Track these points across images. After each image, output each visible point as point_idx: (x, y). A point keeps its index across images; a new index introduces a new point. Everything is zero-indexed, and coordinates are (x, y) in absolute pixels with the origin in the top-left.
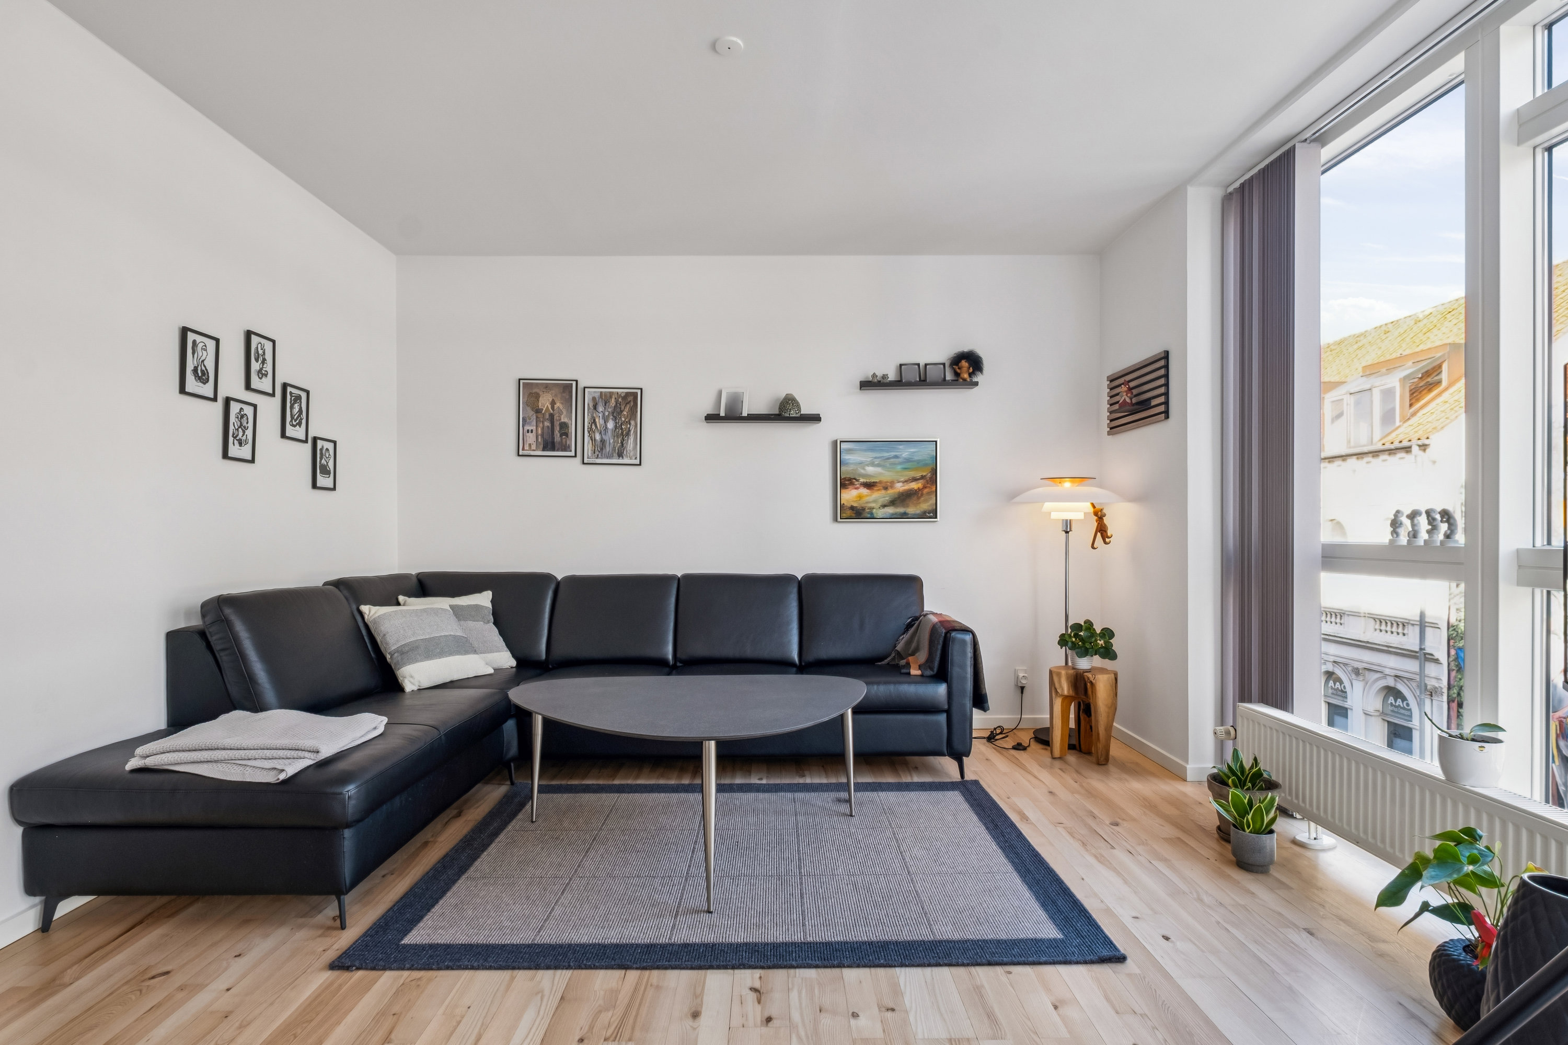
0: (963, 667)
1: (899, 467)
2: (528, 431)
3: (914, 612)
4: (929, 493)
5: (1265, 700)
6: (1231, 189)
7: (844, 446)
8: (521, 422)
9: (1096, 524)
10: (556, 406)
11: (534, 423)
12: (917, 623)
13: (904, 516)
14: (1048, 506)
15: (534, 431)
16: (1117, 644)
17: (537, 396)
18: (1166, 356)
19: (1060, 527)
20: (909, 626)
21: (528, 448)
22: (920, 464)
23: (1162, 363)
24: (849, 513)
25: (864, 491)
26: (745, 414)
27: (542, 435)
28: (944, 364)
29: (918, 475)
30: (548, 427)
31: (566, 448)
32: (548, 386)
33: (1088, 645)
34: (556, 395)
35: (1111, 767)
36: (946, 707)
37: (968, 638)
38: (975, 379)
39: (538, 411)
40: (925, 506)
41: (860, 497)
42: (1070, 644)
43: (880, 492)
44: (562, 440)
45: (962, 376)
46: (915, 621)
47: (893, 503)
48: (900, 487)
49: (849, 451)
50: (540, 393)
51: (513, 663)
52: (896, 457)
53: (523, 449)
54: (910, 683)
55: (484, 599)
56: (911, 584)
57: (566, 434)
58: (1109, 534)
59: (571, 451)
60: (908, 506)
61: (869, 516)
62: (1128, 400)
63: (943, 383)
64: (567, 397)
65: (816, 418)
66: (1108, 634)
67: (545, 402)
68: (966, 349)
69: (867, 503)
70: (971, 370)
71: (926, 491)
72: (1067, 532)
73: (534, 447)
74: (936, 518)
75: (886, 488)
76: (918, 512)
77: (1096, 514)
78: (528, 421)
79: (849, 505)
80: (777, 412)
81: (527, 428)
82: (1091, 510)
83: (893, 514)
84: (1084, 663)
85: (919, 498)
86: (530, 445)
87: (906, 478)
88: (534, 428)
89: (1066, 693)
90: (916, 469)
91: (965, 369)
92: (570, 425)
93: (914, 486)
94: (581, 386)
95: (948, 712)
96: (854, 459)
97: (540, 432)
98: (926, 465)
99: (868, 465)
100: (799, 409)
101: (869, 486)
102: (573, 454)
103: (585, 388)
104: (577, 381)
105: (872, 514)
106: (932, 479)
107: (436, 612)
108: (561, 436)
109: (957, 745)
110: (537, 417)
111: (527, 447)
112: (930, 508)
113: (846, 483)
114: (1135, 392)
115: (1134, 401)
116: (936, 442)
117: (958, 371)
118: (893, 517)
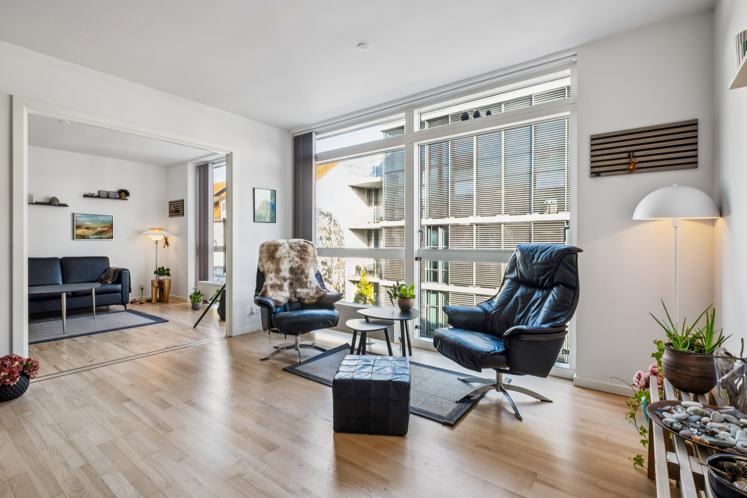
0: (126, 279)
1: (99, 223)
3: (106, 267)
4: (110, 231)
6: (198, 165)
7: (77, 215)
9: (165, 241)
12: (108, 271)
13: (101, 238)
14: (150, 236)
16: (170, 272)
18: (183, 200)
19: (154, 242)
20: (104, 272)
22: (106, 222)
23: (182, 202)
24: (79, 237)
25: (85, 230)
26: (34, 202)
28: (116, 192)
29: (106, 225)
33: (162, 273)
35: (169, 303)
36: (121, 290)
37: (128, 272)
38: (126, 198)
40: (108, 235)
41: (84, 232)
42: (157, 273)
43: (91, 231)
45: (122, 197)
46: (107, 269)
47: (96, 234)
48: (99, 229)
49: (79, 217)
52: (98, 220)
54: (109, 285)
56: (105, 259)
58: (169, 244)
60: (102, 235)
61: (87, 238)
62: (174, 210)
63: (115, 198)
65: (65, 205)
66: (168, 270)
68: (124, 189)
69: (86, 234)
70: (126, 195)
71: (109, 230)
72: (157, 244)
74: (113, 239)
75: (94, 229)
76: (106, 237)
77: (165, 239)
79: (79, 234)
80: (49, 202)
82: (164, 238)
83: (97, 238)
84: (161, 278)
85: (106, 233)
87: (102, 227)
89: (156, 286)
90: (105, 224)
91: (123, 195)
93: (105, 229)
95: (122, 292)
96: (81, 220)
98: (109, 223)
99: (87, 222)
100: (59, 201)
101: (88, 228)
105: (88, 237)
106: (111, 227)
109: (124, 300)
112: (110, 236)
113: (78, 227)
114: (176, 207)
115: (175, 210)
116: (113, 216)
117: (121, 195)
118: (96, 238)
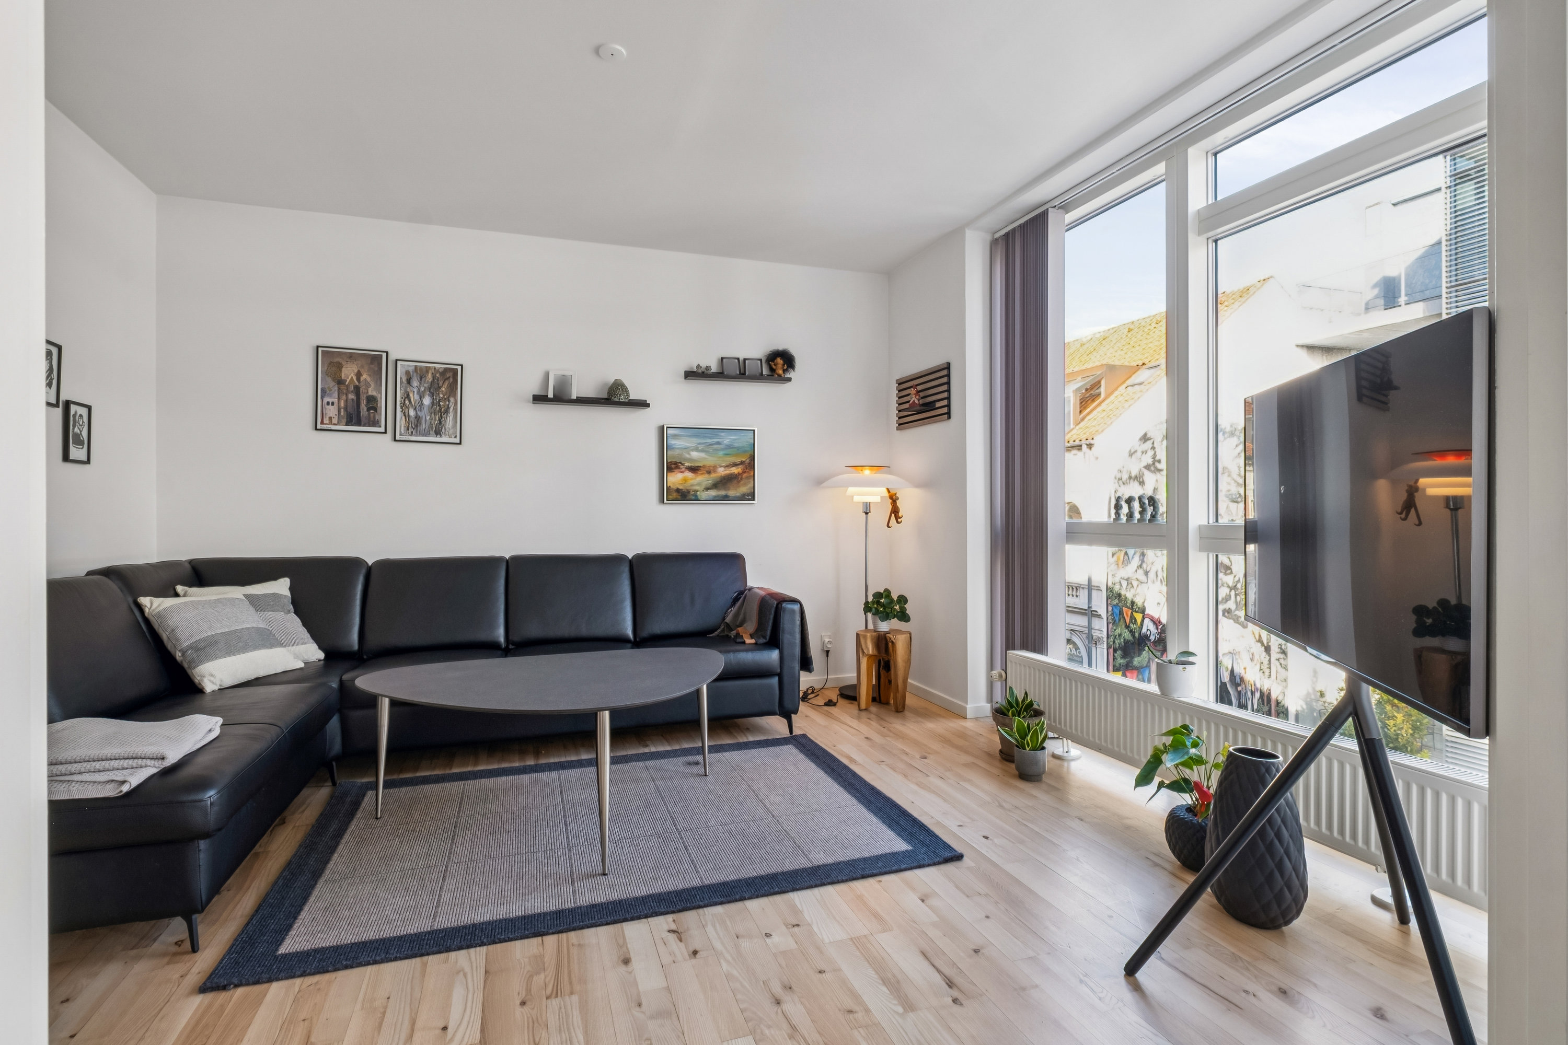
0: (792, 633)
1: (721, 453)
2: (328, 404)
3: (738, 587)
4: (748, 478)
5: (1025, 647)
6: (997, 235)
7: (671, 431)
8: (319, 393)
9: (891, 507)
10: (362, 379)
11: (336, 394)
12: (743, 596)
13: (726, 498)
14: (851, 490)
15: (336, 404)
16: (910, 608)
17: (340, 367)
18: (948, 367)
19: (861, 510)
20: (736, 600)
21: (328, 422)
22: (739, 451)
23: (945, 372)
24: (675, 495)
25: (689, 474)
26: (574, 397)
27: (346, 408)
28: (761, 360)
29: (738, 460)
30: (353, 400)
31: (376, 423)
32: (352, 356)
33: (888, 610)
34: (362, 366)
35: (906, 713)
36: (779, 671)
37: (796, 607)
38: (788, 376)
39: (340, 382)
40: (744, 489)
41: (685, 480)
42: (874, 610)
43: (703, 476)
44: (369, 414)
45: (777, 371)
46: (742, 595)
47: (715, 486)
48: (722, 472)
49: (675, 436)
50: (344, 363)
51: (321, 655)
52: (718, 443)
53: (322, 423)
54: (747, 651)
55: (282, 586)
56: (734, 561)
57: (375, 409)
58: (900, 515)
59: (380, 427)
60: (729, 490)
61: (693, 498)
62: (917, 401)
63: (759, 378)
64: (376, 369)
65: (644, 404)
66: (903, 600)
67: (349, 372)
68: (781, 348)
69: (692, 485)
70: (785, 367)
71: (745, 475)
72: (867, 513)
73: (335, 421)
74: (754, 500)
75: (709, 473)
76: (738, 495)
77: (891, 497)
78: (328, 392)
79: (675, 488)
80: (606, 396)
81: (326, 400)
82: (887, 494)
83: (715, 497)
84: (884, 626)
85: (739, 482)
86: (330, 418)
87: (727, 463)
88: (336, 400)
89: (871, 652)
90: (736, 455)
91: (780, 366)
92: (379, 399)
93: (735, 470)
94: (392, 357)
95: (780, 676)
96: (680, 445)
97: (342, 404)
98: (746, 451)
99: (692, 450)
100: (628, 395)
101: (694, 470)
102: (382, 429)
103: (397, 360)
104: (387, 353)
105: (696, 496)
106: (750, 465)
107: (232, 601)
108: (368, 410)
109: (788, 705)
110: (339, 389)
111: (326, 421)
112: (749, 492)
113: (673, 466)
114: (922, 394)
115: (921, 402)
116: (754, 431)
117: (774, 367)
118: (715, 499)
